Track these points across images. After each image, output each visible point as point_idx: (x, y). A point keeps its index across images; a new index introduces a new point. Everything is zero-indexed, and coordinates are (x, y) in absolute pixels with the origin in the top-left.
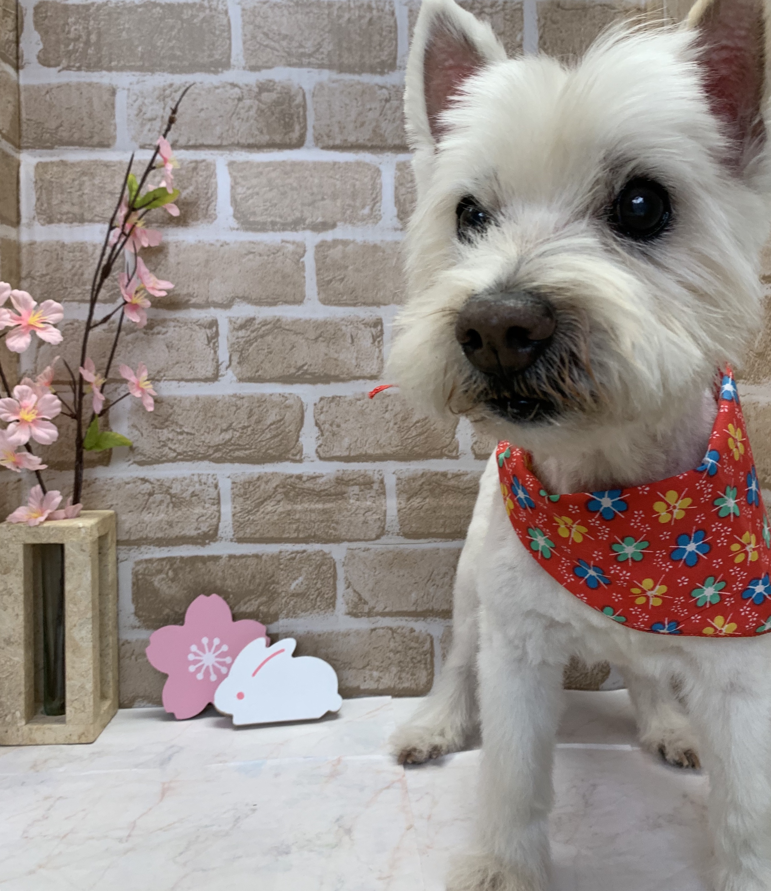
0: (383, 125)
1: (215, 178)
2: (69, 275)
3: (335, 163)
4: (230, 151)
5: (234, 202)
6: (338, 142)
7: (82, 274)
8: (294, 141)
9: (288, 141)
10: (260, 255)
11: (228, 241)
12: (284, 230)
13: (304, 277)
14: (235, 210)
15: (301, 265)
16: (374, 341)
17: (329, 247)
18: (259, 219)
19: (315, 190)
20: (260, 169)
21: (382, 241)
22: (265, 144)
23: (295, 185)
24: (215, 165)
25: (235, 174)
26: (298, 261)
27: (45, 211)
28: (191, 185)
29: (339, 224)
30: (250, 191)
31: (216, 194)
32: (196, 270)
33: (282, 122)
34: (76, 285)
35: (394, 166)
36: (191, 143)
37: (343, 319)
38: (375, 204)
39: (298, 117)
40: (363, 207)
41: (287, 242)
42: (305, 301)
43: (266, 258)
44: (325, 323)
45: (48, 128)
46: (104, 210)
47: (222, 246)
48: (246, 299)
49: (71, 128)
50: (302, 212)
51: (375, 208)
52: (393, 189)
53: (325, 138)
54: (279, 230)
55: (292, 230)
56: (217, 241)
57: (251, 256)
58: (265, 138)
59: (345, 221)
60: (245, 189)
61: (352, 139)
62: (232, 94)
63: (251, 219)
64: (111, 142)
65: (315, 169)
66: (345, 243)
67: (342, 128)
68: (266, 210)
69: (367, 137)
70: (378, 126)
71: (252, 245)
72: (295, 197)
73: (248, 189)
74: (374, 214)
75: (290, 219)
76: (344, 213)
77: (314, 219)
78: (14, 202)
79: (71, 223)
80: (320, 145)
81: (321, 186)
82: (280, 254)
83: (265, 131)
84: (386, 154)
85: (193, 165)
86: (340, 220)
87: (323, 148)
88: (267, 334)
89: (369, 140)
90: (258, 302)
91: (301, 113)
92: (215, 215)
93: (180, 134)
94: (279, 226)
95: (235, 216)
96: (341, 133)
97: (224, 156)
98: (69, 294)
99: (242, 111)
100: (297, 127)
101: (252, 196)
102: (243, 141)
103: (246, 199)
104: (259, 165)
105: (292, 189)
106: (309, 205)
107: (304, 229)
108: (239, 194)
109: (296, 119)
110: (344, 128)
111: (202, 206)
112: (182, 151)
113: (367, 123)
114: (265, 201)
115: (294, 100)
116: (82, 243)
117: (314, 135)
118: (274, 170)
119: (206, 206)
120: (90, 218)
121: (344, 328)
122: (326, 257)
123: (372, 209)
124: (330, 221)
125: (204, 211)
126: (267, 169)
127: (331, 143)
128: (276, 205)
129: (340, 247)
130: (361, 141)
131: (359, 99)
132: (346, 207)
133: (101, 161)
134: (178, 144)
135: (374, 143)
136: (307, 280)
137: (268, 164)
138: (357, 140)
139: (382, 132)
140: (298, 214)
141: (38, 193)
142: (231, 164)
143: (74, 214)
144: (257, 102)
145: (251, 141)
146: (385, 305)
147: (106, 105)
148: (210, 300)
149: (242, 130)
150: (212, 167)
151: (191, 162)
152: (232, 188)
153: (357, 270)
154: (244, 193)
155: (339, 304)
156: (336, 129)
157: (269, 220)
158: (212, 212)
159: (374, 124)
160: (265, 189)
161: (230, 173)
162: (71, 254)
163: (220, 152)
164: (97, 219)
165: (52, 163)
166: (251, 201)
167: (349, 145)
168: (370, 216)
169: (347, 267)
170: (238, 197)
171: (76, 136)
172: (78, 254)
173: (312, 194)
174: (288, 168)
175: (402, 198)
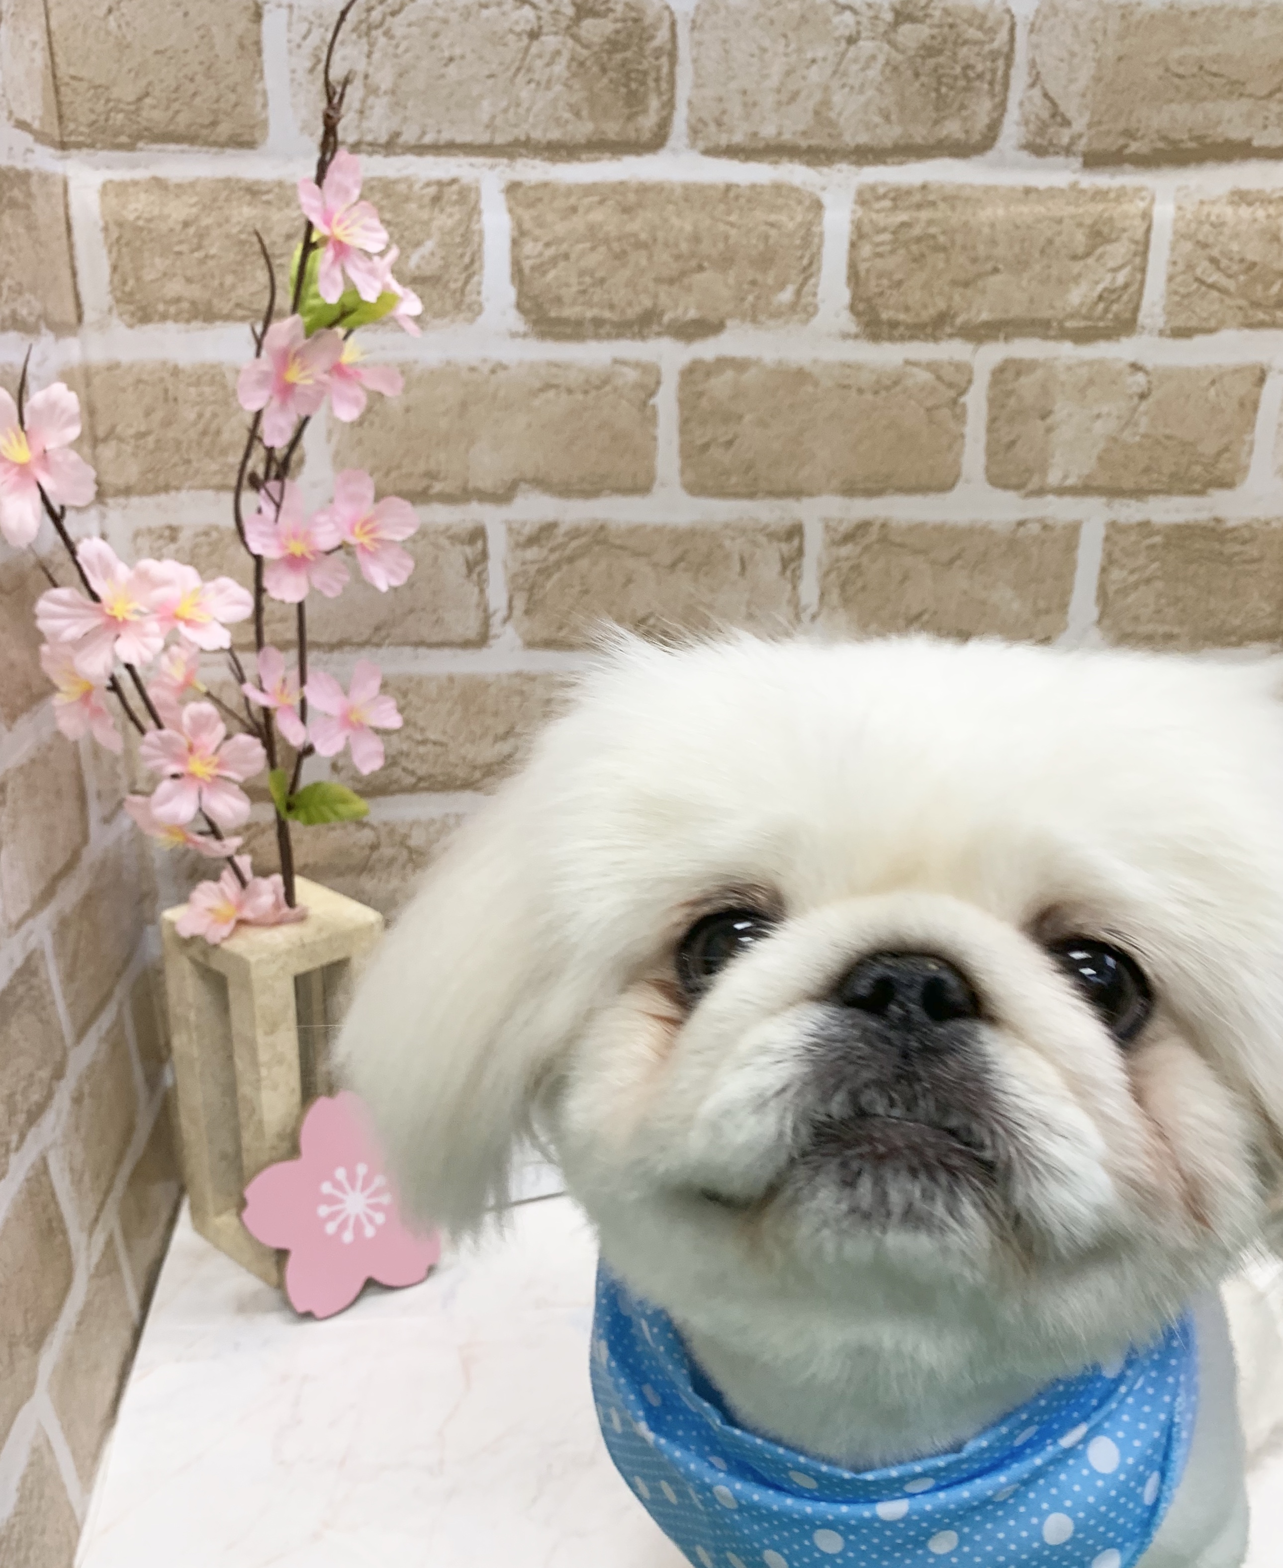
0: (837, 98)
1: (479, 221)
2: (193, 434)
3: (728, 187)
4: (512, 157)
5: (518, 274)
6: (738, 138)
7: (218, 432)
8: (646, 136)
9: (633, 135)
10: (570, 391)
11: (505, 361)
12: (619, 336)
13: (655, 439)
14: (521, 294)
15: (649, 412)
16: (784, 567)
17: (708, 375)
18: (568, 312)
19: (684, 247)
20: (573, 200)
21: (815, 361)
22: (583, 141)
23: (643, 236)
24: (478, 190)
25: (520, 211)
26: (644, 404)
27: (131, 294)
28: (429, 236)
29: (729, 323)
30: (550, 252)
31: (481, 258)
32: (443, 423)
33: (623, 90)
34: (208, 454)
35: (852, 195)
36: (428, 139)
37: (727, 526)
38: (806, 280)
39: (657, 80)
40: (782, 286)
41: (624, 363)
42: (656, 488)
43: (580, 397)
44: (692, 533)
45: (119, 101)
46: (253, 294)
47: (493, 371)
48: (542, 484)
49: (171, 101)
50: (656, 296)
51: (806, 289)
52: (846, 246)
53: (713, 128)
54: (609, 336)
55: (633, 337)
56: (485, 361)
57: (551, 394)
58: (583, 130)
59: (743, 317)
60: (540, 246)
61: (768, 131)
62: (517, 23)
63: (553, 314)
64: (257, 135)
65: (686, 199)
66: (740, 365)
67: (749, 106)
68: (584, 292)
69: (801, 127)
70: (826, 103)
71: (554, 370)
72: (644, 262)
73: (548, 245)
74: (804, 301)
75: (631, 313)
76: (743, 299)
77: (680, 311)
78: (66, 273)
79: (188, 321)
80: (701, 144)
81: (696, 239)
82: (608, 388)
83: (585, 113)
84: (838, 166)
85: (432, 190)
86: (731, 315)
87: (707, 152)
88: (582, 555)
89: (804, 133)
90: (565, 490)
91: (665, 70)
92: (480, 305)
93: (405, 119)
94: (607, 328)
95: (519, 306)
96: (747, 117)
97: (498, 169)
98: (197, 472)
99: (539, 63)
100: (654, 103)
101: (554, 261)
102: (537, 135)
103: (541, 269)
104: (569, 191)
105: (640, 245)
106: (671, 281)
107: (659, 334)
108: (528, 257)
109: (652, 84)
110: (755, 104)
111: (453, 286)
112: (410, 158)
113: (803, 94)
114: (582, 273)
115: (651, 38)
116: (213, 366)
117: (688, 121)
118: (601, 202)
119: (460, 284)
120: (225, 311)
121: (727, 543)
122: (701, 395)
123: (798, 293)
124: (713, 317)
125: (458, 295)
126: (586, 201)
127: (723, 140)
128: (602, 281)
129: (730, 374)
130: (787, 137)
131: (790, 34)
132: (746, 286)
133: (238, 181)
134: (402, 140)
135: (814, 142)
136: (661, 442)
137: (589, 190)
138: (780, 134)
139: (833, 115)
140: (647, 303)
141: (114, 254)
142: (513, 188)
143: (193, 303)
144: (570, 42)
145: (555, 135)
146: (811, 495)
147: (242, 46)
148: (471, 485)
149: (535, 109)
150: (473, 196)
151: (428, 184)
152: (515, 243)
153: (762, 423)
154: (540, 254)
155: (722, 493)
156: (736, 109)
157: (589, 314)
158: (474, 297)
159: (818, 96)
160: (581, 246)
161: (511, 211)
162: (193, 390)
163: (489, 161)
164: (240, 312)
165: (135, 183)
166: (551, 275)
167: (761, 145)
168: (793, 307)
169: (740, 417)
170: (527, 265)
171: (183, 119)
172: (207, 390)
173: (678, 257)
174: (632, 198)
175: (863, 267)
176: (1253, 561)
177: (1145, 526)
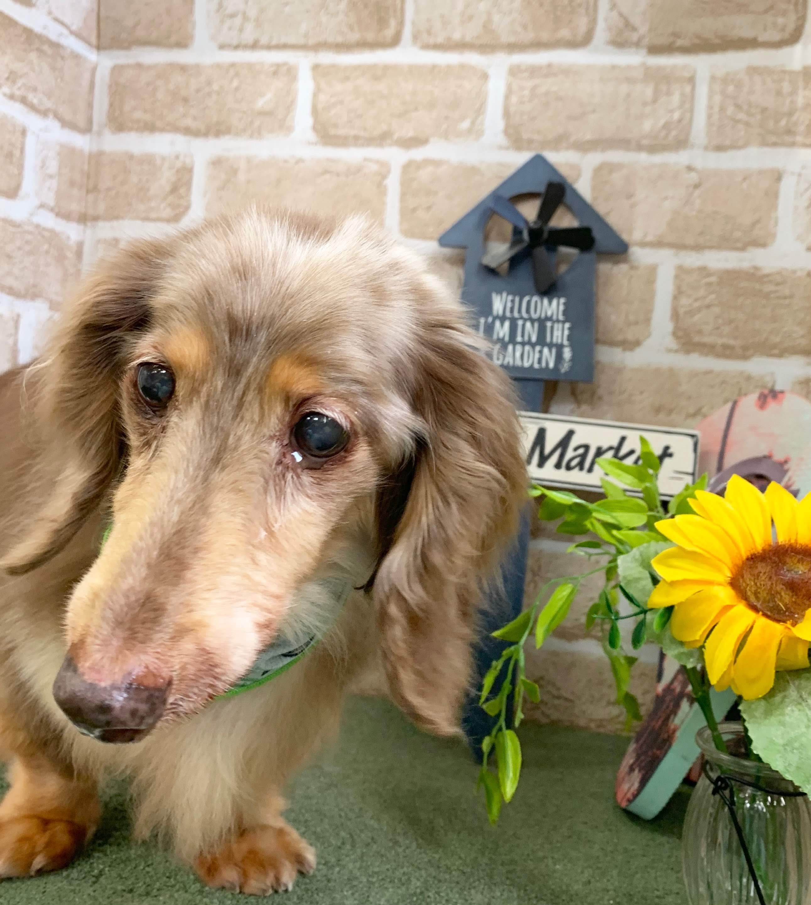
0: (497, 19)
1: (296, 85)
2: (135, 190)
3: (434, 66)
4: (317, 51)
5: (315, 111)
6: (440, 39)
8: (389, 39)
9: (382, 38)
10: (338, 175)
11: (304, 158)
12: (368, 145)
13: (384, 204)
14: (315, 121)
15: (382, 189)
17: (418, 168)
18: (341, 132)
19: (407, 98)
20: (348, 73)
22: (354, 42)
23: (385, 92)
24: (297, 69)
25: (319, 79)
26: (380, 183)
27: (116, 118)
28: (270, 92)
29: (432, 140)
30: (333, 100)
31: (295, 103)
32: (267, 190)
33: (377, 17)
35: (506, 70)
36: (274, 42)
38: (477, 116)
39: (395, 12)
40: (462, 118)
41: (369, 160)
43: (343, 178)
45: (126, 27)
47: (296, 163)
49: (149, 27)
50: (390, 124)
51: (477, 121)
52: (503, 98)
53: (425, 34)
54: (363, 145)
55: (376, 146)
56: (292, 157)
57: (328, 176)
58: (354, 36)
59: (440, 136)
60: (328, 97)
61: (457, 36)
63: (332, 133)
64: (189, 40)
65: (410, 73)
66: (437, 163)
68: (350, 121)
69: (476, 33)
70: (489, 21)
71: (330, 163)
72: (384, 106)
73: (332, 96)
74: (476, 128)
75: (375, 133)
76: (439, 127)
77: (403, 132)
79: (142, 132)
80: (419, 43)
81: (414, 94)
82: (360, 174)
83: (355, 28)
84: (498, 55)
85: (274, 68)
86: (432, 135)
87: (423, 47)
89: (477, 37)
91: (399, 6)
92: (293, 126)
93: (263, 33)
94: (362, 141)
95: (314, 128)
96: (444, 29)
97: (309, 58)
100: (393, 23)
101: (335, 104)
102: (331, 40)
103: (327, 109)
104: (346, 68)
105: (383, 97)
106: (399, 116)
107: (391, 145)
108: (321, 103)
109: (392, 14)
110: (449, 23)
111: (279, 116)
112: (265, 53)
113: (476, 18)
114: (349, 112)
116: (151, 155)
117: (412, 32)
118: (363, 74)
119: (283, 116)
120: (161, 127)
122: (413, 179)
123: (473, 123)
124: (422, 136)
125: (282, 122)
126: (355, 73)
127: (431, 40)
128: (361, 116)
129: (430, 169)
130: (468, 39)
132: (442, 119)
133: (178, 64)
134: (260, 43)
135: (484, 41)
136: (388, 206)
137: (357, 68)
138: (464, 37)
139: (493, 27)
140: (385, 128)
141: (112, 99)
142: (316, 68)
143: (145, 122)
145: (340, 39)
149: (329, 27)
150: (294, 71)
151: (272, 65)
152: (315, 95)
154: (328, 101)
155: (424, 237)
156: (439, 25)
157: (352, 133)
158: (290, 123)
159: (485, 18)
160: (350, 97)
161: (314, 78)
162: (139, 167)
165: (128, 65)
166: (333, 112)
168: (470, 131)
169: (436, 193)
170: (320, 107)
171: (155, 34)
172: (146, 167)
173: (404, 103)
174: (379, 72)
175: (512, 109)
176: (785, 298)
177: (703, 271)
